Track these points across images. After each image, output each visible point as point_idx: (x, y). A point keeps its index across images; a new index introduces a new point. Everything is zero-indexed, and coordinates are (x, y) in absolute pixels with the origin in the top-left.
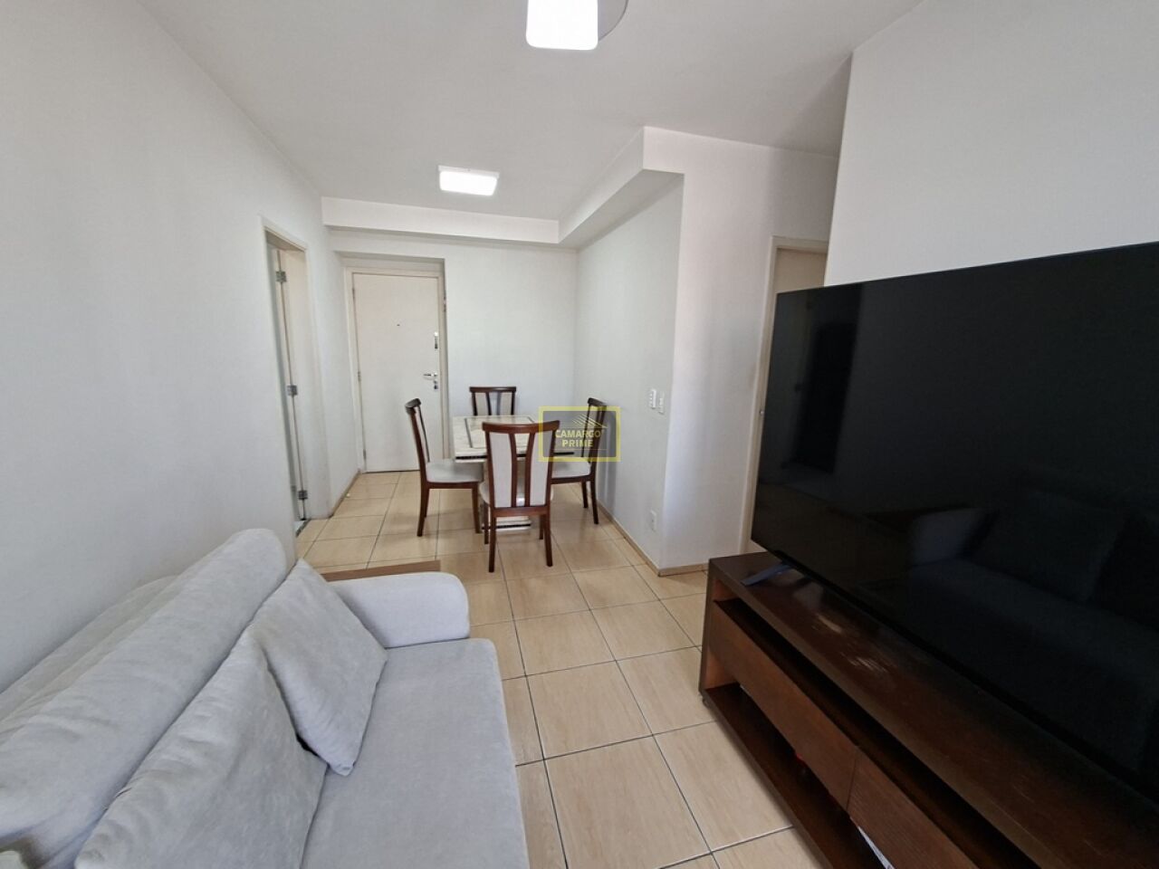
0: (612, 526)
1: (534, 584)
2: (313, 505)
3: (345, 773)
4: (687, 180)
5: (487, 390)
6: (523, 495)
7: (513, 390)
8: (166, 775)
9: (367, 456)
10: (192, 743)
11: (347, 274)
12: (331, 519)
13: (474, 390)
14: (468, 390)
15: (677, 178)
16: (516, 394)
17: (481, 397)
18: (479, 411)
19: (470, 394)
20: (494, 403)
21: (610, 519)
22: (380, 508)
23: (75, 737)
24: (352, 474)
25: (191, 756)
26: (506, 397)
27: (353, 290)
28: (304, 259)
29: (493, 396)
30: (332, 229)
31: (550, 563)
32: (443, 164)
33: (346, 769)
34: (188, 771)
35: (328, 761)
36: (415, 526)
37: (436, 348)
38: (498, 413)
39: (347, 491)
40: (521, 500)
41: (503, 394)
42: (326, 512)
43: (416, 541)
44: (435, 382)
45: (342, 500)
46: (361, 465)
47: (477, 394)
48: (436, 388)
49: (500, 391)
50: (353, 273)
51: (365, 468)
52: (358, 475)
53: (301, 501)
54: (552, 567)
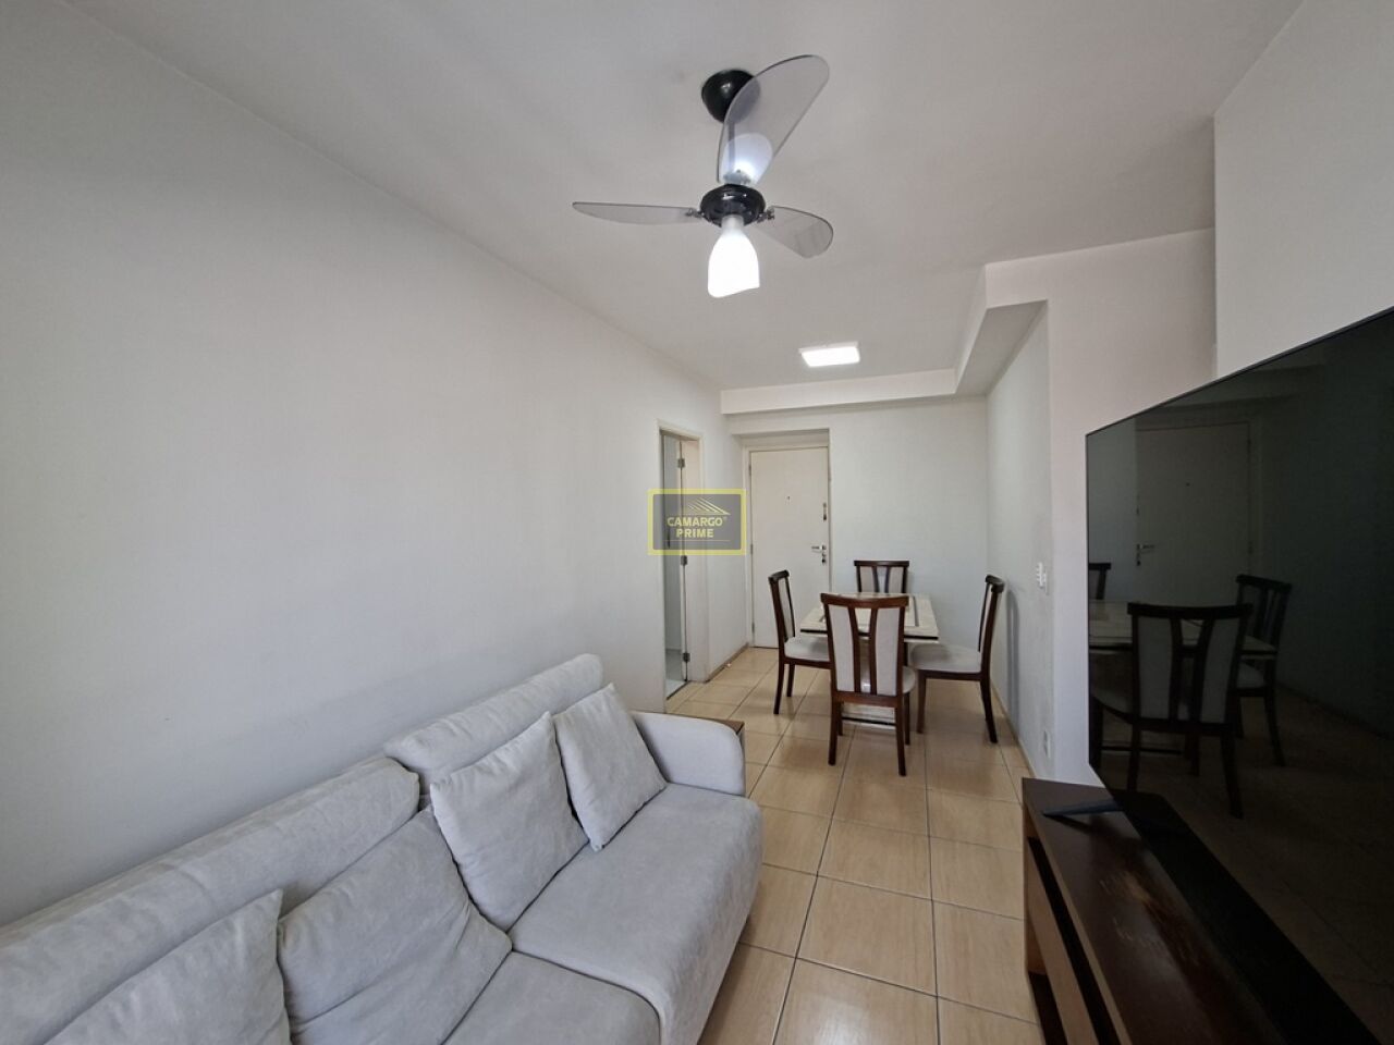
0: (1016, 749)
1: (875, 790)
2: (695, 668)
3: (596, 850)
4: (1050, 305)
5: (873, 565)
6: (868, 680)
7: (904, 565)
8: (480, 769)
9: (756, 629)
10: (498, 760)
11: (745, 453)
12: (707, 685)
13: (858, 564)
14: (852, 564)
15: (1039, 308)
16: (909, 569)
17: (867, 572)
18: (863, 588)
19: (855, 568)
20: (882, 580)
21: (1014, 739)
22: (750, 682)
23: (453, 734)
24: (739, 646)
25: (495, 767)
26: (896, 573)
27: (750, 468)
28: (697, 447)
29: (882, 571)
30: (729, 416)
31: (903, 772)
32: (803, 346)
33: (597, 847)
34: (490, 773)
35: (589, 836)
36: (772, 703)
37: (825, 518)
38: (887, 591)
39: (730, 661)
40: (866, 686)
41: (893, 569)
42: (703, 676)
43: (772, 718)
44: (823, 555)
45: (723, 667)
46: (749, 638)
47: (862, 568)
48: (823, 561)
49: (890, 566)
50: (750, 452)
51: (753, 641)
52: (745, 648)
53: (684, 664)
54: (905, 778)
